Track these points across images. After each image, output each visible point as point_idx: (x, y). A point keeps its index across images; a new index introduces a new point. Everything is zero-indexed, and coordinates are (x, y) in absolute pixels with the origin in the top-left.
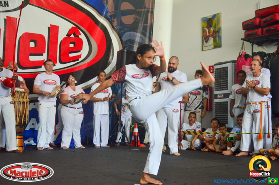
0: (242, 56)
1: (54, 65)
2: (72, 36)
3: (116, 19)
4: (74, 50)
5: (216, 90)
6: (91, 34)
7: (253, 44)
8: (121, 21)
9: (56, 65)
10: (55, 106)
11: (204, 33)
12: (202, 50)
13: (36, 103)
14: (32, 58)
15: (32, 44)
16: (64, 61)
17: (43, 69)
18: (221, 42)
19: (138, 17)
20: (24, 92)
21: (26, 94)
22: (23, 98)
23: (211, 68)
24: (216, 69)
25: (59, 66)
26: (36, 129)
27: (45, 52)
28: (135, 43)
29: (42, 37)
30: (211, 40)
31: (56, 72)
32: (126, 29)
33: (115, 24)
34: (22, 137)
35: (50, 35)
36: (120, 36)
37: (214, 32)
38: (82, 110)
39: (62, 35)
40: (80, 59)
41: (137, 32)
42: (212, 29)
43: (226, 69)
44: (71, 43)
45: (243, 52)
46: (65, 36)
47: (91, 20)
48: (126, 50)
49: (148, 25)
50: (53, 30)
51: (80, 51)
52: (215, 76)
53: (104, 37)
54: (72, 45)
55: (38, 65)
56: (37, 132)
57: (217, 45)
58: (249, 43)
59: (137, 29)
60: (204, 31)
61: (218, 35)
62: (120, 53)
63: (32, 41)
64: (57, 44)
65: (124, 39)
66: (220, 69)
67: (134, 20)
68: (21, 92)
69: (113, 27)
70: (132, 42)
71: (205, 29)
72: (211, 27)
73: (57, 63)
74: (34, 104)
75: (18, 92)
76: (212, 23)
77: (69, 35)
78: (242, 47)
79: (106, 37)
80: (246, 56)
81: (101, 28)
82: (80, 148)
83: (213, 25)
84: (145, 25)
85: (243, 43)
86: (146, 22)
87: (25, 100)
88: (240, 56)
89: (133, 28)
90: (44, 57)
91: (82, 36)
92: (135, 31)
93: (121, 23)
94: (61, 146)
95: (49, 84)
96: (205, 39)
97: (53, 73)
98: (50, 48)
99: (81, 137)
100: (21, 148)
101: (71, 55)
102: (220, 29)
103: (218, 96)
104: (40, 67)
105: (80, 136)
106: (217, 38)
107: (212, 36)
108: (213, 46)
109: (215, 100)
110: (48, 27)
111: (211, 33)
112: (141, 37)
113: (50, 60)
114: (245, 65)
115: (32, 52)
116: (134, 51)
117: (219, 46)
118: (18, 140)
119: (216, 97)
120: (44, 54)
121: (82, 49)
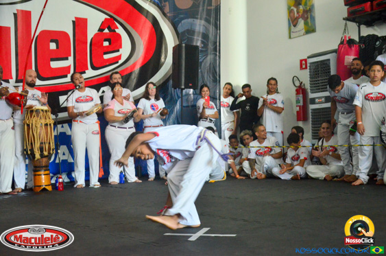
0: (345, 43)
2: (106, 31)
3: (167, 3)
4: (110, 50)
5: (312, 93)
6: (133, 27)
7: (360, 24)
8: (175, 5)
9: (86, 71)
11: (292, 14)
12: (290, 38)
13: (64, 125)
14: (55, 65)
15: (53, 46)
16: (97, 66)
18: (315, 24)
23: (304, 62)
24: (311, 63)
25: (90, 73)
26: (71, 160)
27: (70, 56)
28: (196, 34)
29: (65, 35)
30: (301, 23)
32: (182, 16)
33: (167, 9)
34: (47, 172)
35: (76, 31)
36: (175, 25)
37: (305, 12)
38: (134, 130)
39: (92, 30)
40: (120, 62)
41: (197, 18)
42: (301, 8)
43: (325, 64)
44: (106, 40)
45: (345, 37)
46: (97, 32)
48: (184, 45)
49: (213, 7)
50: (80, 24)
51: (118, 51)
52: (310, 72)
54: (106, 44)
55: (62, 73)
57: (310, 30)
58: (355, 24)
59: (198, 14)
60: (290, 11)
61: (311, 15)
62: (177, 50)
63: (52, 41)
64: (86, 43)
65: (180, 30)
66: (318, 62)
67: (192, 3)
69: (164, 14)
70: (191, 32)
71: (292, 8)
72: (301, 4)
73: (87, 69)
74: (62, 127)
77: (101, 30)
78: (345, 29)
80: (351, 42)
82: (136, 182)
84: (209, 8)
85: (346, 24)
86: (210, 4)
88: (342, 43)
90: (70, 62)
91: (120, 30)
92: (195, 18)
93: (175, 8)
96: (293, 22)
102: (313, 6)
103: (317, 100)
104: (66, 76)
107: (302, 17)
108: (304, 31)
109: (312, 107)
110: (73, 21)
111: (300, 14)
112: (204, 26)
114: (348, 54)
115: (54, 57)
116: (194, 44)
117: (313, 31)
118: (43, 176)
119: (313, 101)
120: (69, 58)
121: (121, 47)
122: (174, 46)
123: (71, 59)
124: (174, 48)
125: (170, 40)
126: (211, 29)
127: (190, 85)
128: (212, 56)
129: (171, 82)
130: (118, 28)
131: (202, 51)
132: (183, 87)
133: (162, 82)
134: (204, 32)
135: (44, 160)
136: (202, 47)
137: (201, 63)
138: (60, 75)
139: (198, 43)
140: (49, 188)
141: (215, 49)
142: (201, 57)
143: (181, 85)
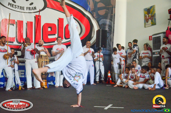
3: (95, 13)
5: (154, 50)
8: (98, 13)
11: (146, 17)
12: (145, 27)
14: (50, 37)
15: (49, 29)
16: (67, 38)
17: (56, 42)
18: (156, 22)
19: (107, 11)
20: (47, 56)
21: (48, 57)
22: (46, 59)
23: (151, 37)
24: (153, 38)
25: (64, 40)
26: (54, 76)
28: (107, 25)
30: (150, 21)
32: (101, 18)
33: (95, 15)
35: (59, 23)
36: (98, 22)
37: (152, 16)
41: (107, 19)
42: (150, 15)
43: (159, 38)
45: (169, 27)
46: (67, 24)
47: (81, 14)
48: (101, 30)
49: (113, 14)
50: (60, 21)
52: (153, 41)
53: (89, 23)
55: (53, 40)
56: (55, 78)
57: (154, 24)
59: (107, 17)
60: (145, 16)
61: (154, 18)
62: (98, 32)
63: (49, 27)
64: (63, 28)
65: (100, 23)
66: (156, 37)
67: (105, 12)
68: (45, 56)
69: (93, 17)
70: (104, 24)
71: (146, 15)
72: (150, 13)
75: (43, 56)
76: (150, 11)
81: (87, 18)
83: (151, 13)
84: (112, 15)
85: (169, 21)
86: (112, 13)
87: (47, 60)
88: (168, 29)
89: (105, 17)
90: (56, 36)
91: (76, 23)
92: (106, 19)
93: (98, 15)
96: (146, 20)
98: (59, 31)
102: (155, 14)
104: (54, 42)
106: (153, 20)
107: (150, 19)
108: (151, 24)
109: (154, 56)
110: (58, 20)
111: (150, 17)
112: (109, 22)
113: (60, 37)
114: (170, 34)
115: (50, 34)
116: (106, 30)
117: (155, 24)
118: (44, 82)
119: (154, 53)
120: (56, 34)
122: (97, 30)
123: (57, 35)
124: (97, 31)
125: (96, 28)
127: (103, 46)
128: (112, 34)
129: (95, 45)
131: (108, 32)
132: (100, 47)
133: (92, 45)
134: (110, 24)
135: (44, 76)
137: (108, 37)
139: (107, 29)
140: (46, 87)
142: (108, 35)
143: (100, 46)
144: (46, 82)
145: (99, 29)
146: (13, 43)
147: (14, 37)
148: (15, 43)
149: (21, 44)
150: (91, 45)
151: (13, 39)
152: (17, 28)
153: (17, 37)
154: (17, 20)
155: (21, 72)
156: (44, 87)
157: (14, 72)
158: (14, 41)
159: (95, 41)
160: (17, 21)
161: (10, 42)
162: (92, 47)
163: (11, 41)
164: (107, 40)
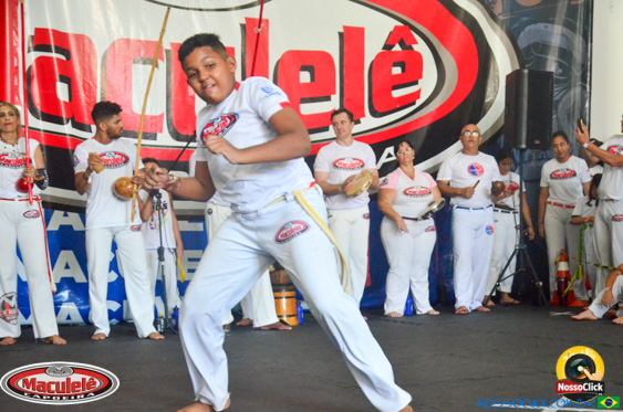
1: (358, 122)
2: (397, 48)
4: (403, 81)
6: (442, 41)
8: (513, 0)
9: (362, 120)
10: (364, 216)
14: (307, 109)
15: (305, 77)
16: (380, 110)
25: (369, 122)
27: (334, 93)
28: (551, 52)
29: (326, 57)
31: (361, 137)
32: (525, 19)
33: (498, 9)
34: (289, 294)
35: (345, 49)
36: (513, 37)
38: (431, 222)
39: (372, 48)
40: (419, 102)
41: (553, 23)
44: (395, 65)
46: (380, 50)
47: (439, 5)
48: (526, 71)
49: (582, 2)
50: (351, 38)
51: (416, 83)
53: (474, 45)
54: (397, 71)
59: (554, 16)
62: (513, 80)
63: (304, 69)
64: (362, 70)
65: (522, 43)
69: (493, 17)
70: (542, 48)
73: (363, 116)
77: (388, 47)
79: (476, 42)
81: (464, 22)
82: (427, 314)
84: (573, 3)
89: (544, 13)
90: (334, 103)
91: (420, 47)
92: (549, 22)
94: (384, 311)
95: (345, 167)
97: (357, 139)
98: (345, 81)
99: (430, 288)
100: (294, 318)
101: (396, 94)
104: (326, 129)
105: (427, 285)
110: (340, 34)
112: (563, 35)
115: (306, 95)
116: (548, 70)
118: (284, 301)
120: (333, 97)
121: (421, 77)
122: (509, 71)
123: (335, 98)
124: (507, 76)
125: (503, 62)
126: (578, 40)
127: (537, 142)
128: (577, 90)
129: (502, 137)
130: (416, 43)
131: (557, 80)
132: (524, 146)
133: (488, 138)
134: (563, 47)
135: (283, 274)
136: (560, 75)
137: (558, 102)
138: (316, 126)
139: (552, 67)
140: (291, 322)
141: (584, 79)
142: (557, 93)
143: (521, 143)
144: (294, 299)
145: (518, 67)
146: (154, 137)
147: (158, 114)
148: (165, 139)
149: (184, 144)
150: (481, 141)
151: (157, 120)
152: (172, 77)
153: (172, 114)
154: (172, 44)
155: (190, 260)
156: (285, 319)
157: (161, 258)
158: (161, 131)
159: (502, 123)
160: (169, 48)
161: (146, 136)
162: (488, 146)
163: (149, 130)
164: (554, 116)
